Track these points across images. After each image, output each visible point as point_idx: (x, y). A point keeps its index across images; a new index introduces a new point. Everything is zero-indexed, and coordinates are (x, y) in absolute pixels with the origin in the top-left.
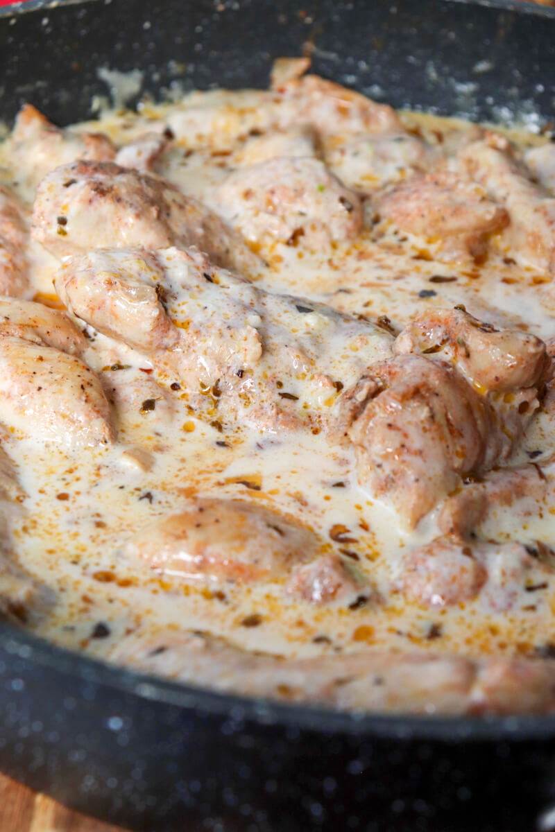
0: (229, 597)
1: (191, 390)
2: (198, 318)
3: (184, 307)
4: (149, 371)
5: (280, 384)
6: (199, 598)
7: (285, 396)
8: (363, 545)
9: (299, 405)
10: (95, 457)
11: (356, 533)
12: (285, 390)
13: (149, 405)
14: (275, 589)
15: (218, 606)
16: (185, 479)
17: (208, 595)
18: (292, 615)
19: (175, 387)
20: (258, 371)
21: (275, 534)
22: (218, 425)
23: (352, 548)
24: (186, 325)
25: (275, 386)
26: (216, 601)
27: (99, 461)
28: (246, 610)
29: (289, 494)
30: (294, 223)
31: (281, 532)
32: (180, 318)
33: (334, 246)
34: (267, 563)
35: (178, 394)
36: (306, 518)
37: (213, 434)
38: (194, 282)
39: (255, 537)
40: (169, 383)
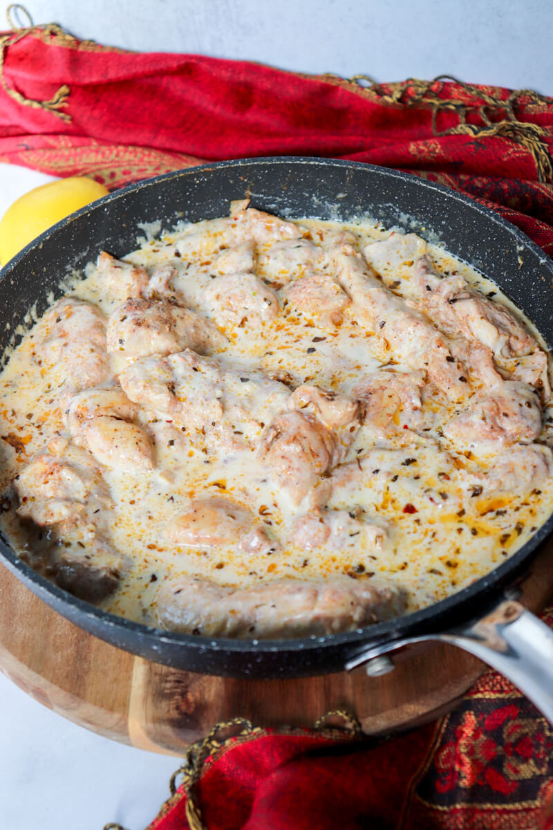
0: (209, 554)
1: (191, 430)
2: (191, 396)
3: (184, 390)
4: (170, 422)
5: (234, 427)
6: (195, 555)
7: (236, 433)
8: (275, 516)
9: (244, 436)
10: (146, 478)
11: (271, 509)
12: (236, 430)
13: (172, 443)
14: (232, 548)
15: (203, 559)
16: (189, 486)
17: (198, 554)
18: (239, 560)
19: (184, 429)
20: (222, 422)
21: (231, 519)
22: (205, 451)
23: (269, 518)
24: (184, 400)
25: (231, 428)
26: (203, 556)
27: (149, 479)
28: (217, 560)
29: (240, 490)
30: (242, 314)
31: (233, 517)
32: (182, 396)
33: (264, 324)
34: (228, 535)
35: (185, 433)
36: (248, 503)
37: (203, 456)
38: (188, 374)
39: (221, 523)
40: (181, 427)
